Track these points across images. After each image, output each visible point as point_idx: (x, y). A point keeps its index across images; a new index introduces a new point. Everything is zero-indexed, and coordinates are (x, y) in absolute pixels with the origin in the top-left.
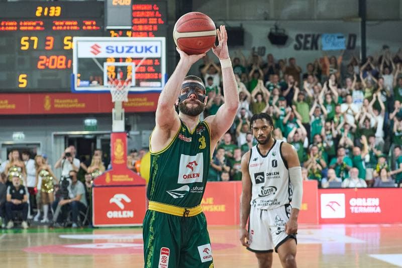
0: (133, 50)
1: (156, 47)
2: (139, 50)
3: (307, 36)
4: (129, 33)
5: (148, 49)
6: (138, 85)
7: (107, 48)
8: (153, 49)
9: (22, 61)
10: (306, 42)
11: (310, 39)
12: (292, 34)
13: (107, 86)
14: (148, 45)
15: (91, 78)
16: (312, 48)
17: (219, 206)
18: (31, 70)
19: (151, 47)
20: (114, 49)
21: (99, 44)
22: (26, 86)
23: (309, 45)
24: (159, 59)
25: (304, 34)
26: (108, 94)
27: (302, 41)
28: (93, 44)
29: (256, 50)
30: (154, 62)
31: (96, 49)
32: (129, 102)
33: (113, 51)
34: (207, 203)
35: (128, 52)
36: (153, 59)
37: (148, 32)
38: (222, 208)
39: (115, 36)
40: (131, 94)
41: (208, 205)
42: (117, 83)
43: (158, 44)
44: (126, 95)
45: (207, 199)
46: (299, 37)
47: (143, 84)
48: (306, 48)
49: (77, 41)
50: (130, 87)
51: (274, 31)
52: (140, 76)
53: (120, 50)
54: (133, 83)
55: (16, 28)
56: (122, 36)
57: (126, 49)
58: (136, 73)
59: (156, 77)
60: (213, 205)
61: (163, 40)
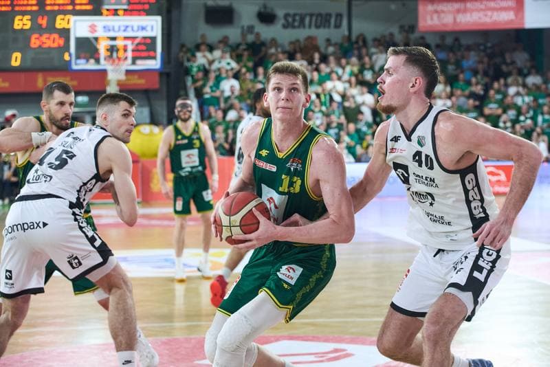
0: (129, 29)
1: (152, 27)
2: (135, 28)
3: (295, 15)
4: (121, 12)
5: (143, 28)
6: (134, 63)
7: (104, 27)
8: (149, 28)
9: (15, 40)
10: (294, 20)
11: (297, 18)
12: (280, 13)
13: (104, 64)
14: (143, 24)
15: (88, 55)
16: (299, 27)
18: (24, 48)
19: (147, 26)
20: (111, 28)
21: (96, 23)
22: (20, 65)
23: (296, 24)
24: (155, 38)
25: (292, 12)
26: (104, 72)
27: (290, 20)
28: (90, 23)
29: (245, 28)
31: (93, 28)
32: (127, 80)
33: (109, 30)
35: (125, 31)
36: (150, 38)
37: (139, 10)
39: (107, 15)
40: (128, 72)
42: (114, 61)
43: (154, 23)
44: (124, 72)
46: (286, 16)
47: (139, 62)
48: (294, 27)
49: (75, 21)
50: (127, 65)
51: (262, 10)
52: (137, 54)
53: (116, 28)
54: (130, 61)
55: (10, 9)
56: (114, 15)
57: (123, 28)
58: (133, 51)
59: (152, 55)
61: (159, 18)
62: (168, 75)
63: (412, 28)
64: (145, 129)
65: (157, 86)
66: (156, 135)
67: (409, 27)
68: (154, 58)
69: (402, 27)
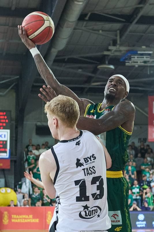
1: (5, 135)
8: (3, 136)
17: (36, 220)
19: (2, 135)
24: (6, 141)
30: (3, 142)
34: (29, 217)
36: (3, 141)
38: (37, 220)
41: (30, 218)
45: (29, 216)
59: (4, 150)
60: (32, 219)
61: (9, 131)
62: (15, 161)
63: (145, 140)
64: (2, 190)
65: (9, 167)
66: (9, 193)
67: (143, 139)
68: (6, 152)
69: (140, 139)
